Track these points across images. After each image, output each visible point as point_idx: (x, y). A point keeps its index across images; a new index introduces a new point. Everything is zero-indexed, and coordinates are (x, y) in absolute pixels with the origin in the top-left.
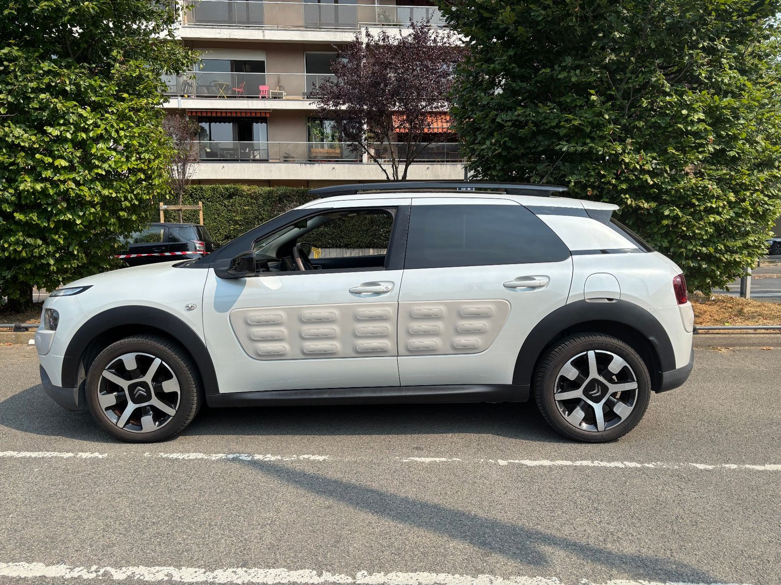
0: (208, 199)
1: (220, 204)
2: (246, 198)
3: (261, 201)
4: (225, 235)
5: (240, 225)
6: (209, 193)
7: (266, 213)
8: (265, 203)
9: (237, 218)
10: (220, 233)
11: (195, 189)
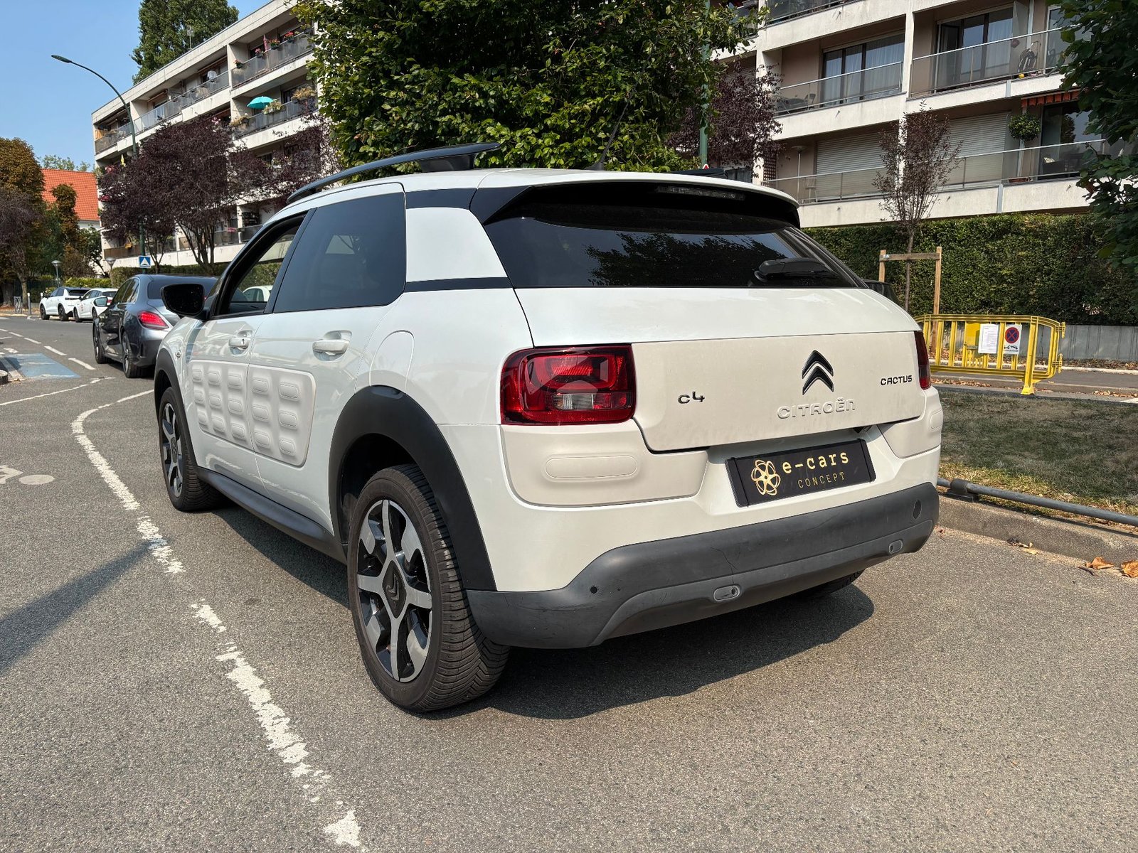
0: (960, 242)
1: (978, 249)
2: (1025, 236)
3: (1050, 241)
4: (982, 301)
5: (1008, 283)
6: (963, 231)
7: (1059, 262)
8: (1058, 244)
9: (1004, 272)
10: (974, 297)
11: (942, 227)
